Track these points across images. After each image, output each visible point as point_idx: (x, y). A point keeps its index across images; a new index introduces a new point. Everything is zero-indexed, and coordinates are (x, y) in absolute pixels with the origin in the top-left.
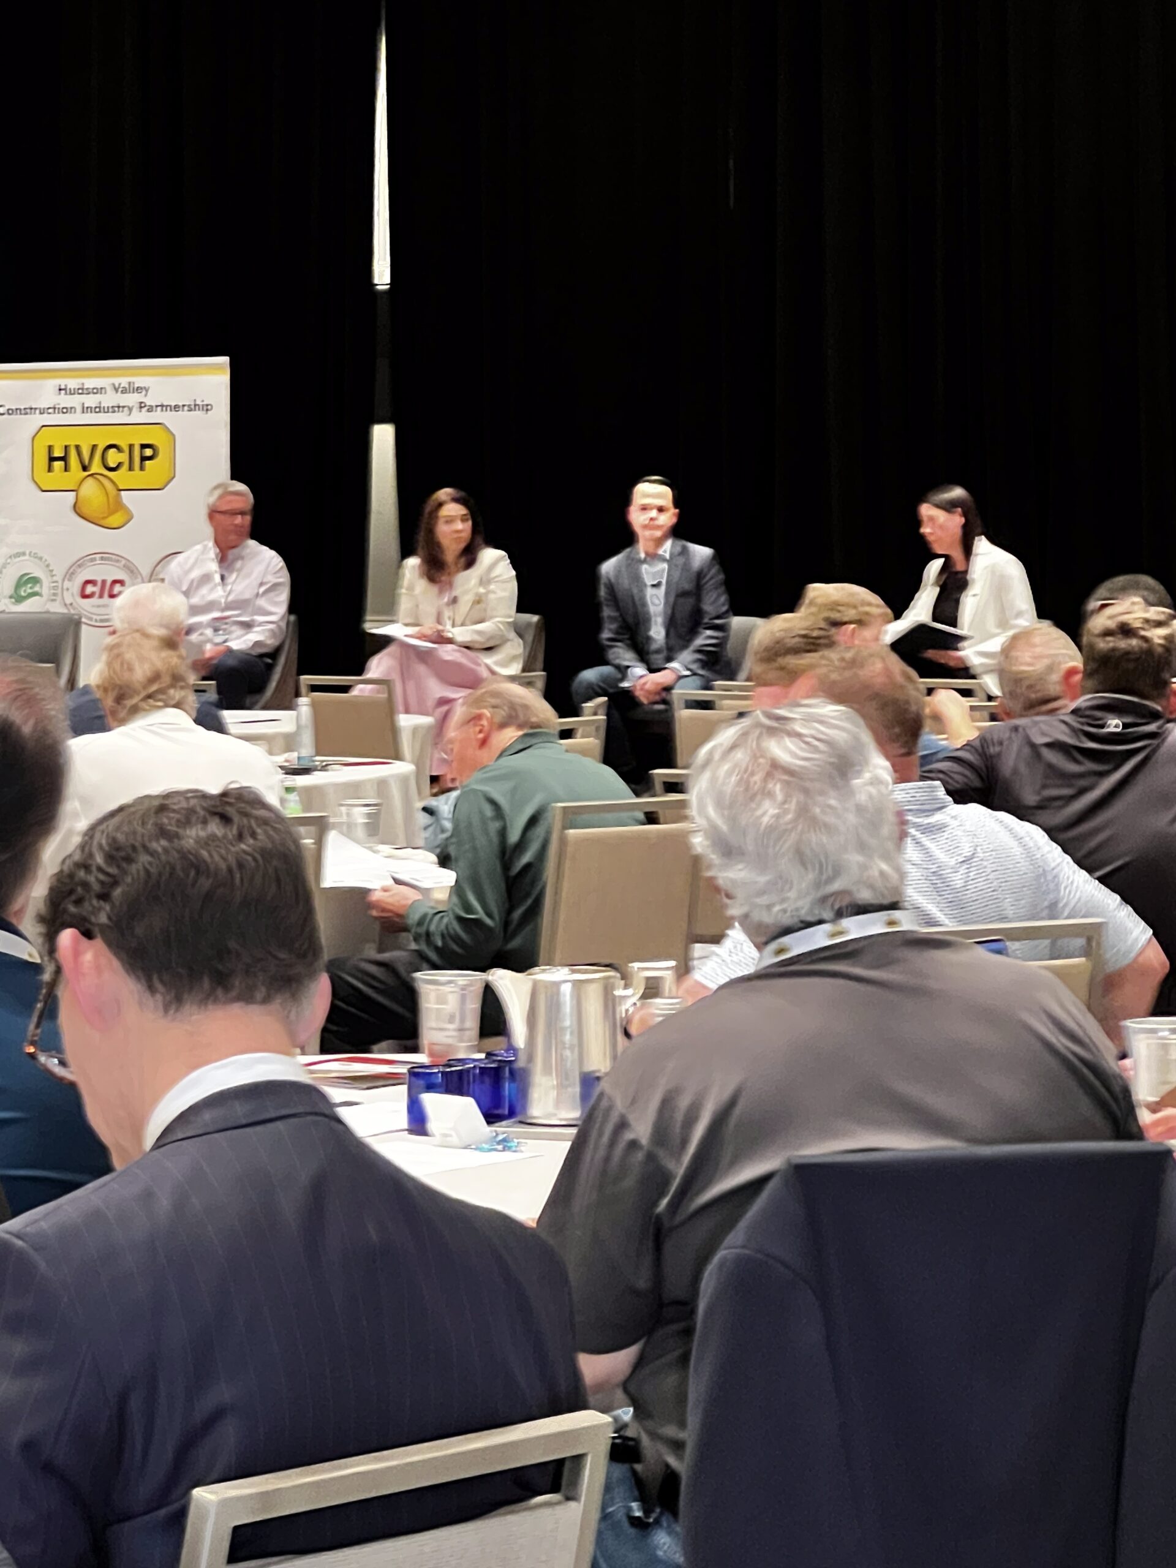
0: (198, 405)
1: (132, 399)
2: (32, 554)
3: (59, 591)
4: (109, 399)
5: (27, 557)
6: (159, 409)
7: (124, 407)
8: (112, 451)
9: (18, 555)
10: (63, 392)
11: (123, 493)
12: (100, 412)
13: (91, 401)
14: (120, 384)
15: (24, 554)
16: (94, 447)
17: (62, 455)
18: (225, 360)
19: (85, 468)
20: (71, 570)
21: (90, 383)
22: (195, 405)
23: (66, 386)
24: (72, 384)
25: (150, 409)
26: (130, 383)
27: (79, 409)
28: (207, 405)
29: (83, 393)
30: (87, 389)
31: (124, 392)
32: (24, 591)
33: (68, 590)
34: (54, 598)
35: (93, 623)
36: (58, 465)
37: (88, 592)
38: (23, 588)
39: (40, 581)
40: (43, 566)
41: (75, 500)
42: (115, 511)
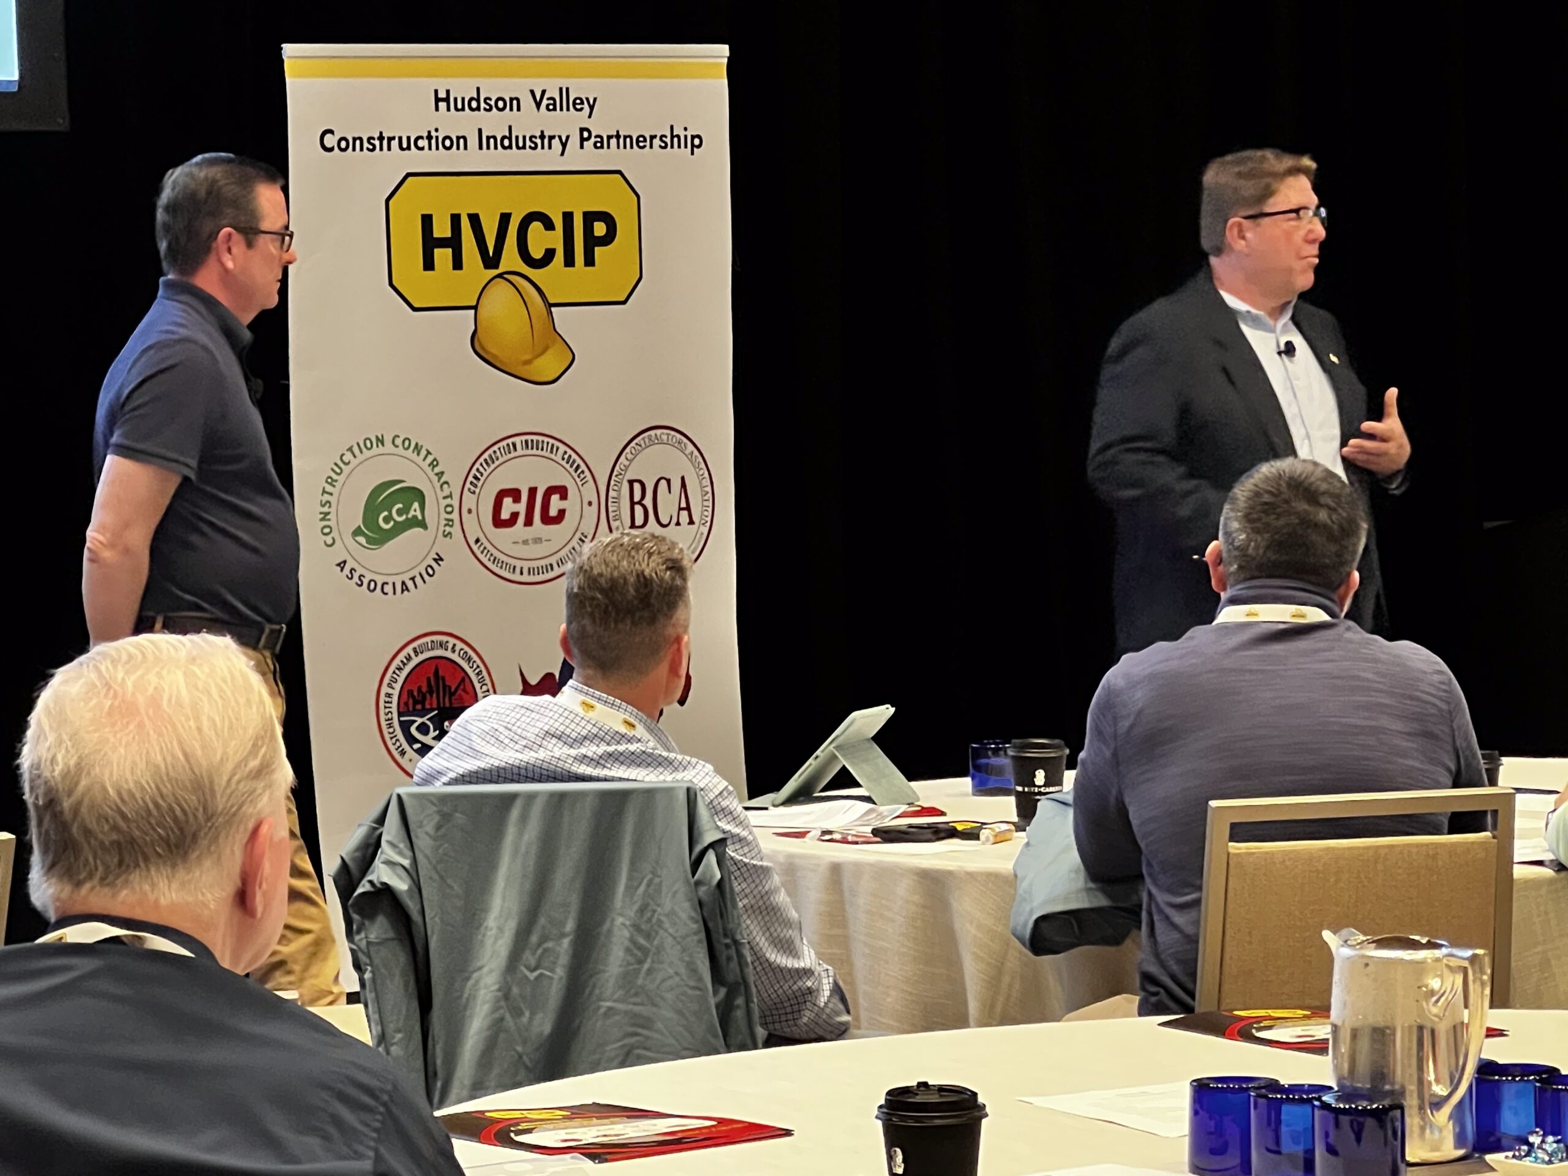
0: (678, 137)
2: (398, 441)
5: (389, 447)
6: (613, 141)
8: (536, 227)
9: (367, 444)
10: (442, 105)
12: (510, 147)
14: (544, 92)
15: (381, 441)
16: (505, 219)
17: (448, 233)
18: (724, 49)
19: (491, 262)
20: (474, 471)
23: (448, 92)
27: (473, 141)
28: (693, 137)
29: (478, 108)
30: (485, 99)
31: (551, 107)
32: (387, 520)
33: (470, 511)
34: (448, 529)
35: (517, 577)
36: (444, 256)
37: (505, 515)
38: (386, 513)
39: (419, 495)
40: (425, 465)
41: (473, 328)
42: (546, 348)
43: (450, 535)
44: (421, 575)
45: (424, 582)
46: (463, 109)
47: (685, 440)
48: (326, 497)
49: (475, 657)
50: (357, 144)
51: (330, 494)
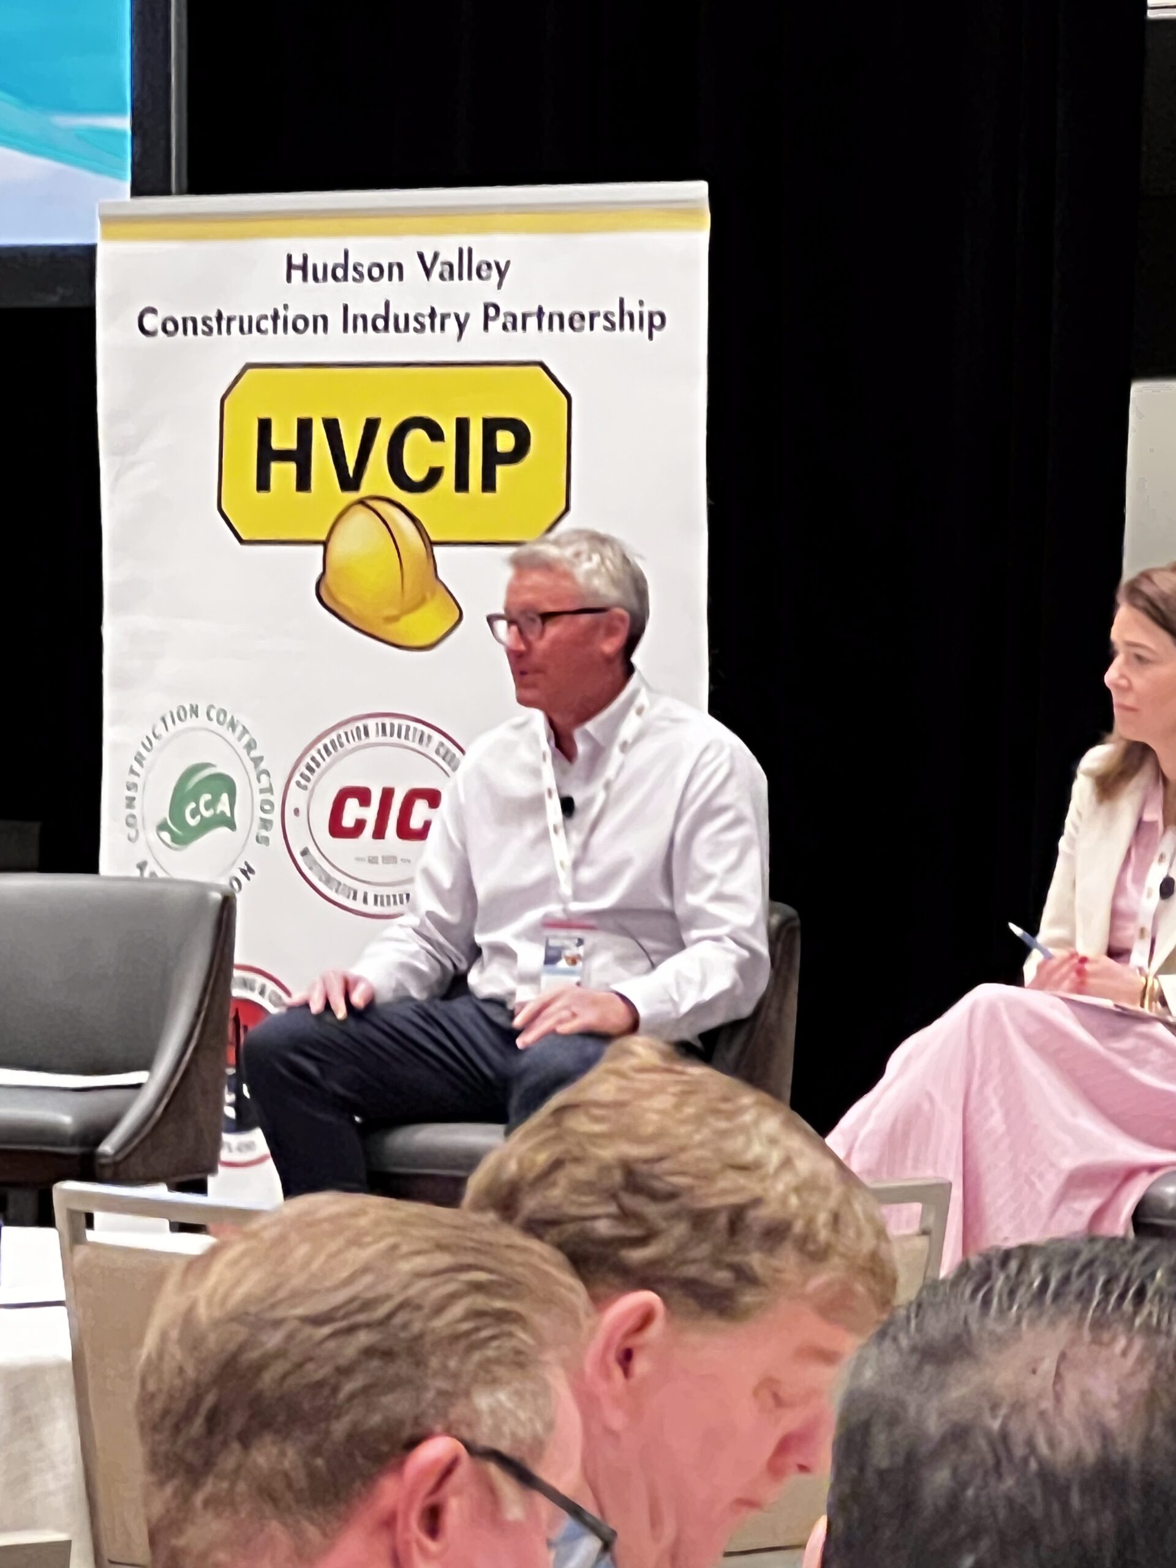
0: (631, 316)
1: (470, 296)
2: (213, 714)
5: (202, 719)
6: (532, 322)
7: (444, 317)
8: (417, 437)
10: (297, 275)
11: (438, 551)
12: (386, 329)
14: (436, 256)
15: (195, 711)
16: (371, 427)
17: (293, 445)
18: (700, 189)
19: (349, 483)
20: (307, 759)
22: (623, 312)
24: (325, 251)
26: (461, 251)
27: (335, 321)
28: (652, 315)
30: (355, 268)
31: (446, 275)
32: (195, 813)
33: (297, 812)
34: (264, 833)
35: (358, 905)
36: (283, 473)
37: (348, 822)
38: (193, 805)
39: (231, 787)
40: (240, 746)
41: (320, 570)
42: (421, 602)
43: (262, 840)
46: (325, 279)
48: (134, 779)
50: (189, 325)
51: (137, 775)
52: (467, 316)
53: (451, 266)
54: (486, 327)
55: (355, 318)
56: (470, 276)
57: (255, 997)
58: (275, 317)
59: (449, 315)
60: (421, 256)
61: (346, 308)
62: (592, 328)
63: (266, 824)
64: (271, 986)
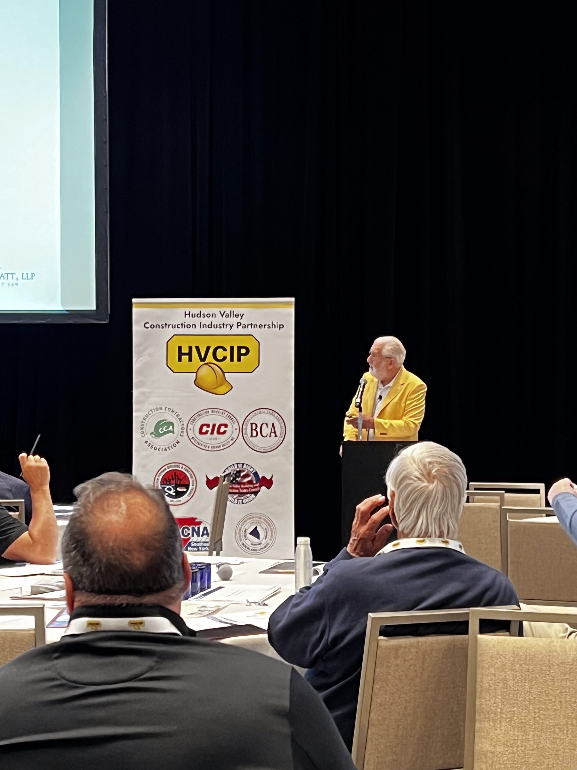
0: (275, 325)
1: (234, 321)
2: (167, 409)
3: (185, 431)
4: (218, 320)
5: (163, 410)
6: (250, 326)
7: (227, 325)
8: (220, 351)
9: (157, 409)
10: (187, 316)
11: (226, 374)
12: (211, 327)
13: (206, 321)
14: (224, 312)
15: (161, 409)
16: (208, 348)
17: (187, 351)
18: (293, 299)
19: (202, 360)
20: (193, 418)
21: (205, 311)
22: (272, 325)
23: (190, 312)
24: (195, 311)
25: (244, 327)
26: (231, 312)
27: (198, 326)
28: (280, 325)
29: (200, 317)
30: (203, 315)
31: (227, 316)
32: (161, 430)
33: (190, 429)
34: (182, 434)
35: (207, 449)
36: (185, 358)
37: (204, 431)
38: (161, 429)
39: (173, 424)
40: (175, 416)
41: (195, 378)
42: (222, 385)
43: (182, 436)
44: (171, 446)
45: (172, 448)
46: (195, 317)
47: (274, 413)
48: (143, 423)
49: (190, 470)
50: (158, 326)
51: (144, 423)
52: (233, 325)
53: (228, 314)
54: (238, 328)
55: (203, 325)
56: (233, 317)
57: (180, 469)
58: (182, 325)
59: (228, 325)
60: (220, 312)
61: (201, 323)
62: (264, 328)
63: (182, 432)
64: (184, 467)
